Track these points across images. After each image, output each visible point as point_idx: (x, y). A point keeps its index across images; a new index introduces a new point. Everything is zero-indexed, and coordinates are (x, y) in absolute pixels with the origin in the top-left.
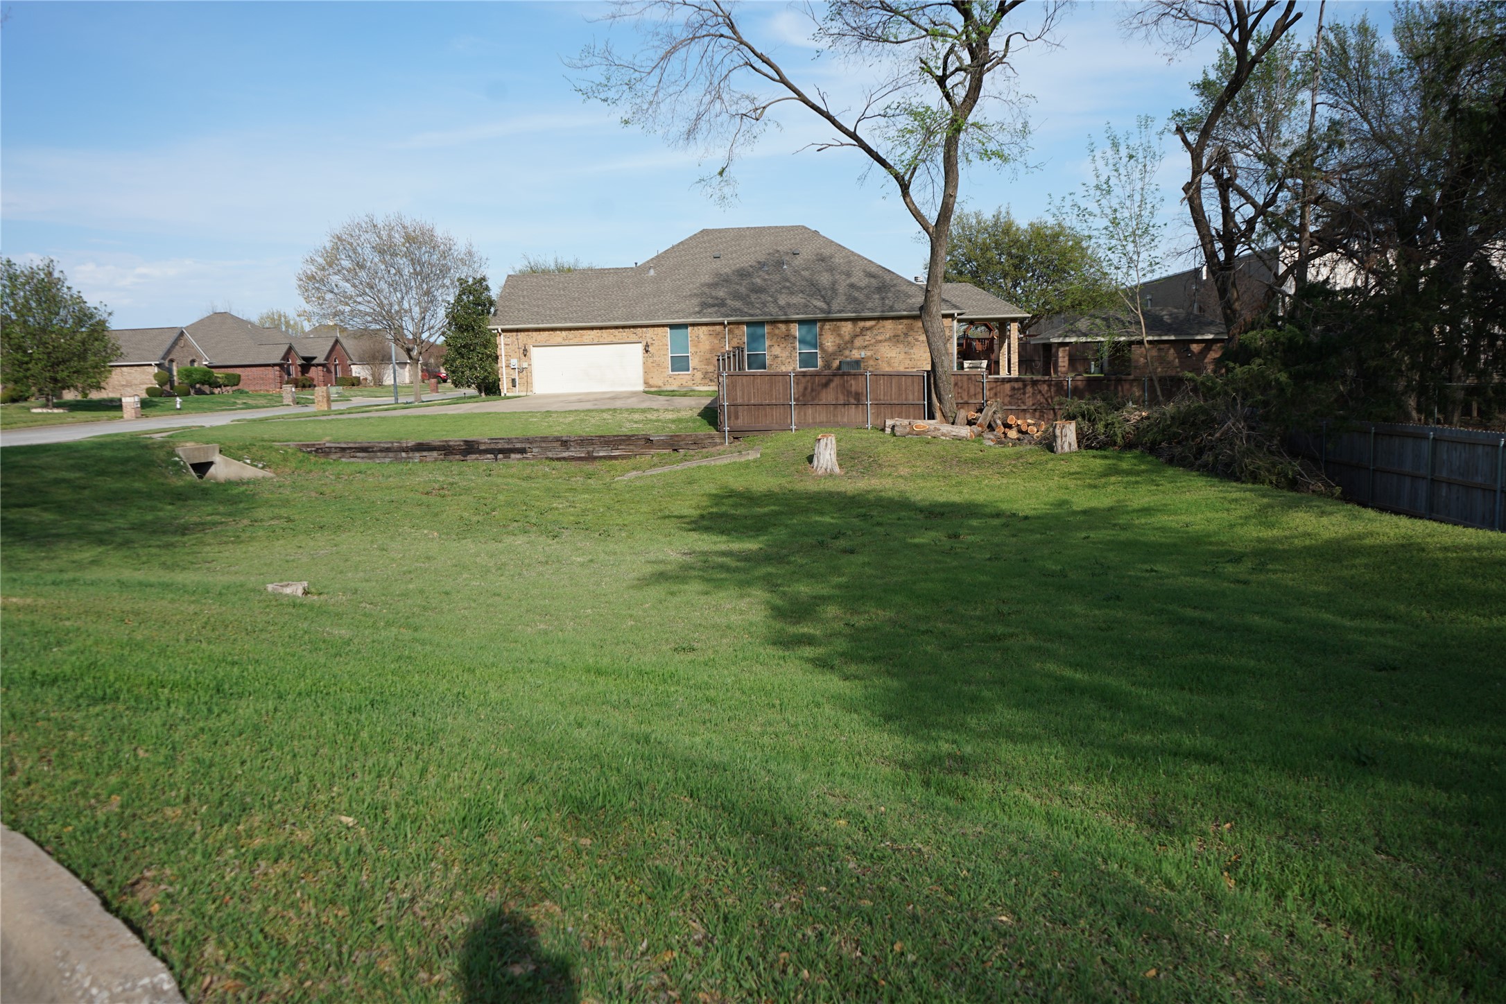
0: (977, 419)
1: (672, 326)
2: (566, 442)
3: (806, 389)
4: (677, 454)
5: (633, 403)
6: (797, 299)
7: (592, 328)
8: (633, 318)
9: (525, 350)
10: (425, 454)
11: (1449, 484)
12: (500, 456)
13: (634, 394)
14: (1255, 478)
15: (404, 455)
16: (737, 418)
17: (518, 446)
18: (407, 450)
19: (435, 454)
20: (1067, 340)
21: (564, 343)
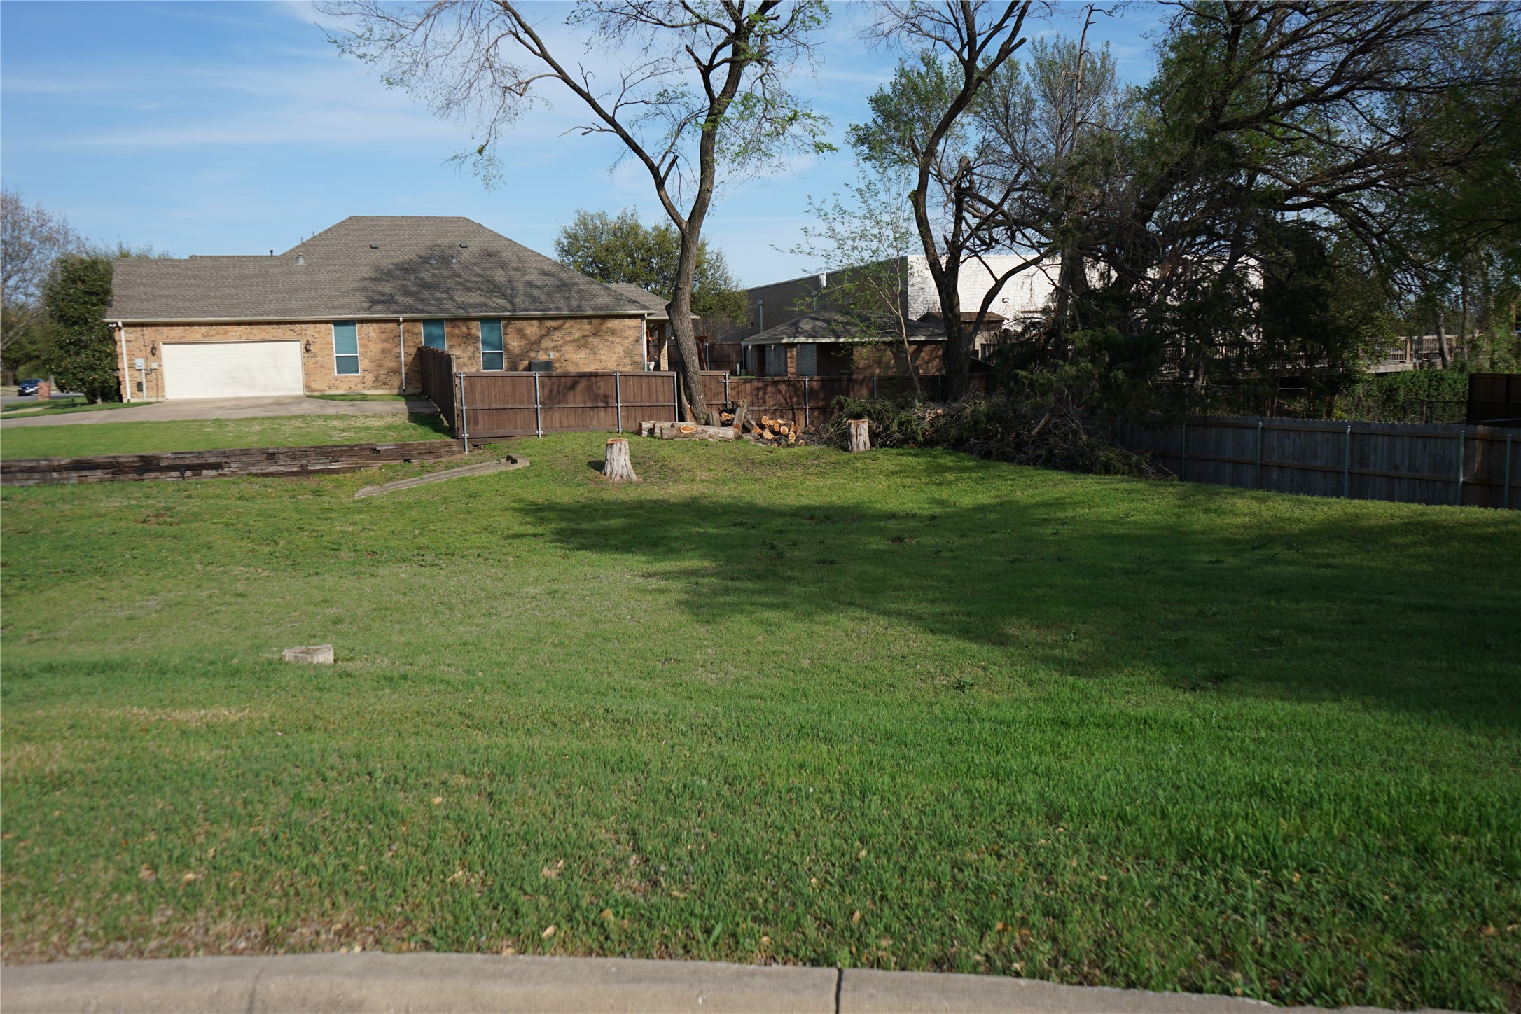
0: (732, 420)
1: (337, 323)
2: (273, 454)
3: (551, 391)
4: (407, 465)
5: (295, 410)
6: (476, 298)
7: (239, 324)
8: (289, 312)
9: (154, 348)
10: (84, 473)
11: (1281, 468)
12: (188, 473)
13: (297, 400)
14: (1107, 469)
15: (55, 475)
16: (476, 423)
17: (212, 460)
18: (59, 469)
19: (99, 473)
20: (796, 341)
21: (204, 340)
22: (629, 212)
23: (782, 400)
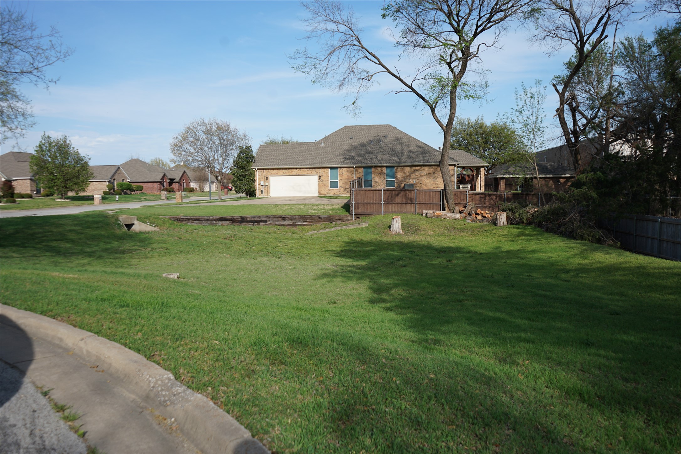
0: (463, 211)
1: (331, 168)
2: (284, 218)
3: (389, 196)
4: (332, 224)
5: (313, 201)
6: (386, 157)
7: (296, 169)
8: (314, 164)
9: (267, 178)
10: (223, 222)
11: (667, 242)
12: (256, 223)
13: (314, 197)
14: (582, 238)
15: (214, 222)
16: (358, 209)
17: (264, 219)
18: (216, 220)
19: (228, 222)
20: (505, 176)
21: (284, 175)
22: (480, 118)
23: (493, 203)
